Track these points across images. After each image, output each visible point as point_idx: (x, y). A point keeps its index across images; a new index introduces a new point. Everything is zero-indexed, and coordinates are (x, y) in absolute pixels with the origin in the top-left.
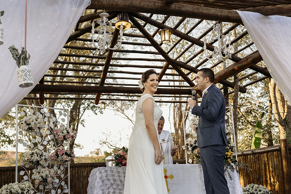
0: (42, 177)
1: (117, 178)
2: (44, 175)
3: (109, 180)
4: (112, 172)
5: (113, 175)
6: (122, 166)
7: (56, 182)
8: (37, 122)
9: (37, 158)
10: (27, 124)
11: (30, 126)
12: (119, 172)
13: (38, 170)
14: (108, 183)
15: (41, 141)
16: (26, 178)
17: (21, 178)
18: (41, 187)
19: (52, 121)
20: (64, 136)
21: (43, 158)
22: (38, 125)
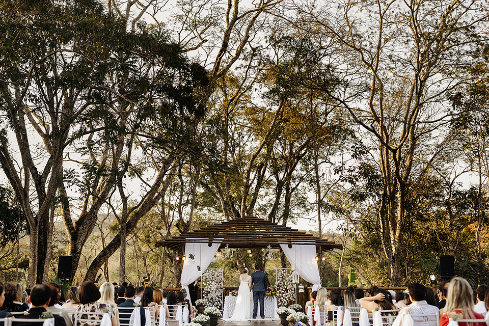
0: (211, 297)
1: (232, 300)
3: (229, 301)
5: (230, 299)
10: (205, 277)
12: (232, 298)
13: (210, 294)
16: (205, 297)
17: (203, 297)
18: (211, 301)
19: (215, 274)
20: (220, 281)
21: (211, 290)
22: (209, 277)
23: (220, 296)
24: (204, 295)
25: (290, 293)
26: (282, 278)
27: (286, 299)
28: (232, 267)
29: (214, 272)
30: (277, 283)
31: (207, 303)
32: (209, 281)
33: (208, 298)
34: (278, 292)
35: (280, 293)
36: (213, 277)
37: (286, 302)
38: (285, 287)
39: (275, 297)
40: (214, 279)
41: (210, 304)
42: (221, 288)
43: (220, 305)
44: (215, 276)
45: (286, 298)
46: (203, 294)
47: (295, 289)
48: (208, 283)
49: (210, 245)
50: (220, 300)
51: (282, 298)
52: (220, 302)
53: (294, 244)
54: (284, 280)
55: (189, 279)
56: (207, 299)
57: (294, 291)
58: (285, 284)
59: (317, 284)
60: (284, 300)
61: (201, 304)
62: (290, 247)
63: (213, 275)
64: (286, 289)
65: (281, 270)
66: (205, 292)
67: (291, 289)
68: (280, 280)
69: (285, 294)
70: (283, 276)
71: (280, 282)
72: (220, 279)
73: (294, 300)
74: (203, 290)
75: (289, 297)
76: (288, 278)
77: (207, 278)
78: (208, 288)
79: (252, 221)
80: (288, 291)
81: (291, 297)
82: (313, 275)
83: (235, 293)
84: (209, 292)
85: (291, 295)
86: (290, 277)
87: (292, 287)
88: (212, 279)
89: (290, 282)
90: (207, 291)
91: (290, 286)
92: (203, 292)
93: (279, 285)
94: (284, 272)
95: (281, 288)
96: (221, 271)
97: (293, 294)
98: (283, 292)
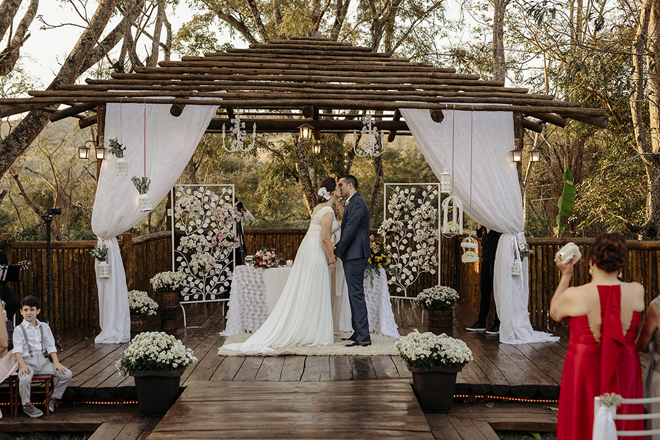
0: (199, 265)
1: (253, 280)
2: (201, 262)
3: (244, 280)
4: (248, 273)
5: (249, 276)
6: (259, 267)
7: (219, 268)
8: (193, 205)
9: (193, 244)
10: (182, 208)
11: (185, 210)
12: (255, 274)
13: (197, 256)
14: (243, 283)
15: (201, 223)
16: (183, 264)
17: (178, 264)
18: (201, 274)
19: (213, 200)
20: (226, 219)
21: (200, 244)
22: (194, 209)
23: (227, 261)
24: (179, 259)
25: (422, 252)
26: (402, 209)
27: (409, 268)
28: (287, 176)
29: (208, 192)
30: (386, 223)
31: (190, 279)
32: (194, 219)
33: (191, 268)
34: (389, 247)
35: (394, 250)
36: (207, 207)
37: (411, 277)
38: (409, 235)
39: (382, 271)
40: (209, 213)
41: (197, 282)
42: (228, 239)
43: (227, 284)
44: (213, 205)
45: (411, 264)
46: (177, 255)
47: (436, 242)
48: (192, 223)
49: (176, 111)
50: (227, 270)
51: (400, 265)
52: (226, 277)
53: (451, 108)
54: (407, 217)
55: (116, 217)
56: (188, 270)
57: (433, 248)
58: (410, 227)
59: (513, 232)
60: (406, 270)
61: (168, 285)
62: (437, 117)
63: (207, 203)
64: (410, 240)
65: (398, 189)
66: (183, 248)
67: (425, 242)
68: (395, 216)
69: (407, 255)
70: (403, 207)
71: (393, 222)
72: (227, 214)
73: (433, 272)
74: (177, 244)
75: (420, 263)
76: (418, 211)
77: (186, 212)
78: (190, 239)
79: (316, 49)
80: (418, 246)
81: (426, 264)
82: (505, 209)
83: (264, 258)
84: (193, 251)
85: (427, 258)
86: (423, 207)
87: (430, 237)
88: (202, 213)
89: (424, 223)
90: (188, 248)
91: (423, 233)
92: (176, 249)
93: (392, 230)
94: (406, 195)
95: (397, 238)
96: (230, 192)
97: (431, 257)
98: (402, 248)
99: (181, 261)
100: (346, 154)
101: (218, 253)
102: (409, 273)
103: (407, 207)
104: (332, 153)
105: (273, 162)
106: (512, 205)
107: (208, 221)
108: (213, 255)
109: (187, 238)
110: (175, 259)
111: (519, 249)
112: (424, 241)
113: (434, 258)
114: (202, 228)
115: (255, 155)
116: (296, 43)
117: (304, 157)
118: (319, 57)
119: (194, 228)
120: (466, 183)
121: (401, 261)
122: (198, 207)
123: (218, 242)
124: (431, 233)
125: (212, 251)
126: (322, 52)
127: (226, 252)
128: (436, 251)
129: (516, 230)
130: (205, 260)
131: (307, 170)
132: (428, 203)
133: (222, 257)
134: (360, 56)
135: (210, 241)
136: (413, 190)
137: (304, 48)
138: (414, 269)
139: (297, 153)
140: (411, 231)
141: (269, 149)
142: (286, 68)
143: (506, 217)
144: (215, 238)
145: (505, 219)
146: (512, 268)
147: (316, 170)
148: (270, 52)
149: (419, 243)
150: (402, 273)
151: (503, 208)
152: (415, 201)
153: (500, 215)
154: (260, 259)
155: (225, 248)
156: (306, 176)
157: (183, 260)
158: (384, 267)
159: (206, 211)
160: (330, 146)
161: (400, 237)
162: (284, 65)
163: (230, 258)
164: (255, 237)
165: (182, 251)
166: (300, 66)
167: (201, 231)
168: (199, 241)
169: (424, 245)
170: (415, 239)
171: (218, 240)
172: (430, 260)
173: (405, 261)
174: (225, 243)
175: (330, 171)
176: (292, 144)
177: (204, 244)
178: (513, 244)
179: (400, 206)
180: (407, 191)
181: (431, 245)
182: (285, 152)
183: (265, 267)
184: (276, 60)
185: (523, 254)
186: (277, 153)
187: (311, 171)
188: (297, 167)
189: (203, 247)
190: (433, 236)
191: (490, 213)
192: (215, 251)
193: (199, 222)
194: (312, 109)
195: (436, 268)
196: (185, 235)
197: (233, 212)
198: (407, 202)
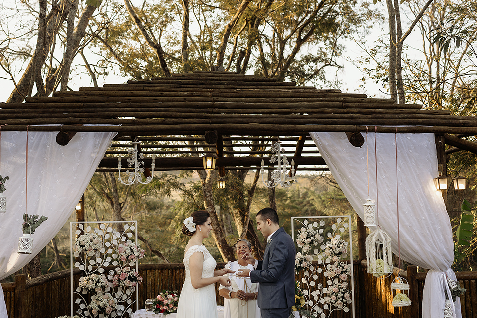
0: (99, 306)
2: (101, 304)
6: (160, 312)
7: (120, 310)
8: (92, 244)
9: (92, 285)
10: (81, 246)
11: (85, 248)
13: (97, 297)
15: (102, 262)
16: (83, 306)
17: (76, 307)
18: (101, 316)
19: (115, 237)
20: (128, 257)
21: (99, 285)
22: (94, 247)
23: (129, 302)
24: (78, 301)
25: (334, 289)
26: (311, 243)
27: (321, 306)
29: (110, 230)
32: (94, 258)
33: (91, 310)
36: (108, 244)
37: (323, 315)
38: (320, 270)
40: (110, 251)
42: (130, 278)
44: (115, 242)
45: (322, 301)
46: (76, 296)
47: (349, 277)
48: (92, 262)
49: (62, 139)
50: (130, 310)
51: (310, 302)
53: (372, 130)
54: (316, 252)
56: (87, 313)
57: (345, 285)
58: (320, 262)
59: (442, 268)
60: (317, 308)
62: (357, 141)
63: (108, 240)
64: (321, 276)
65: (306, 222)
66: (82, 289)
67: (338, 277)
68: (304, 251)
69: (318, 292)
70: (312, 241)
71: (302, 256)
72: (128, 252)
73: (346, 310)
74: (76, 285)
75: (333, 301)
76: (328, 245)
77: (86, 250)
78: (90, 279)
79: (220, 80)
80: (330, 282)
81: (339, 301)
82: (434, 242)
83: (166, 302)
84: (93, 292)
85: (340, 295)
86: (334, 242)
87: (342, 273)
88: (103, 251)
89: (335, 258)
90: (88, 289)
91: (335, 269)
92: (74, 290)
93: (302, 265)
94: (315, 229)
95: (306, 273)
96: (132, 228)
97: (344, 293)
98: (312, 284)
99: (81, 303)
100: (246, 193)
101: (119, 293)
102: (321, 311)
103: (317, 240)
104: (234, 192)
105: (184, 200)
106: (442, 237)
107: (109, 259)
108: (114, 296)
109: (87, 278)
110: (74, 301)
111: (450, 288)
112: (336, 277)
113: (347, 295)
114: (103, 267)
115: (168, 195)
116: (199, 75)
117: (211, 196)
118: (222, 87)
119: (95, 267)
120: (388, 214)
121: (312, 298)
122: (98, 245)
123: (120, 281)
124: (343, 268)
125: (113, 291)
126: (226, 83)
127: (128, 292)
128: (349, 287)
129: (445, 266)
130: (105, 301)
131: (213, 206)
132: (338, 236)
133: (124, 297)
134: (264, 85)
135: (111, 281)
136: (322, 223)
137: (206, 80)
138: (326, 307)
139: (205, 192)
140: (321, 266)
141: (181, 189)
142: (188, 96)
143: (435, 251)
144: (116, 277)
145: (434, 253)
146: (444, 310)
147: (221, 207)
148: (172, 83)
149: (331, 279)
150: (314, 311)
151: (431, 240)
152: (324, 235)
153: (429, 249)
154: (161, 303)
155: (128, 287)
156: (212, 212)
157: (82, 302)
158: (298, 310)
159: (107, 249)
160: (233, 186)
161: (310, 272)
162: (186, 93)
163: (133, 297)
164: (162, 272)
165: (81, 293)
166: (203, 94)
167: (101, 270)
168: (98, 282)
169: (336, 281)
170: (326, 274)
171: (119, 280)
172: (343, 297)
173: (316, 298)
174: (127, 283)
175: (234, 207)
176: (201, 185)
177: (104, 284)
178: (442, 282)
179: (309, 240)
180: (315, 224)
181: (343, 281)
182: (195, 191)
183: (166, 312)
184: (177, 90)
185: (455, 293)
186: (188, 193)
187: (217, 207)
188: (205, 204)
189: (103, 288)
190: (345, 272)
191: (417, 247)
192: (116, 291)
193: (99, 260)
194: (216, 134)
195: (350, 306)
196: (85, 275)
197: (135, 250)
198: (316, 236)
